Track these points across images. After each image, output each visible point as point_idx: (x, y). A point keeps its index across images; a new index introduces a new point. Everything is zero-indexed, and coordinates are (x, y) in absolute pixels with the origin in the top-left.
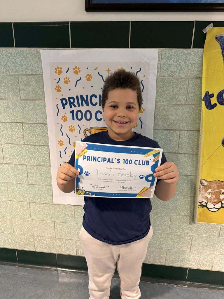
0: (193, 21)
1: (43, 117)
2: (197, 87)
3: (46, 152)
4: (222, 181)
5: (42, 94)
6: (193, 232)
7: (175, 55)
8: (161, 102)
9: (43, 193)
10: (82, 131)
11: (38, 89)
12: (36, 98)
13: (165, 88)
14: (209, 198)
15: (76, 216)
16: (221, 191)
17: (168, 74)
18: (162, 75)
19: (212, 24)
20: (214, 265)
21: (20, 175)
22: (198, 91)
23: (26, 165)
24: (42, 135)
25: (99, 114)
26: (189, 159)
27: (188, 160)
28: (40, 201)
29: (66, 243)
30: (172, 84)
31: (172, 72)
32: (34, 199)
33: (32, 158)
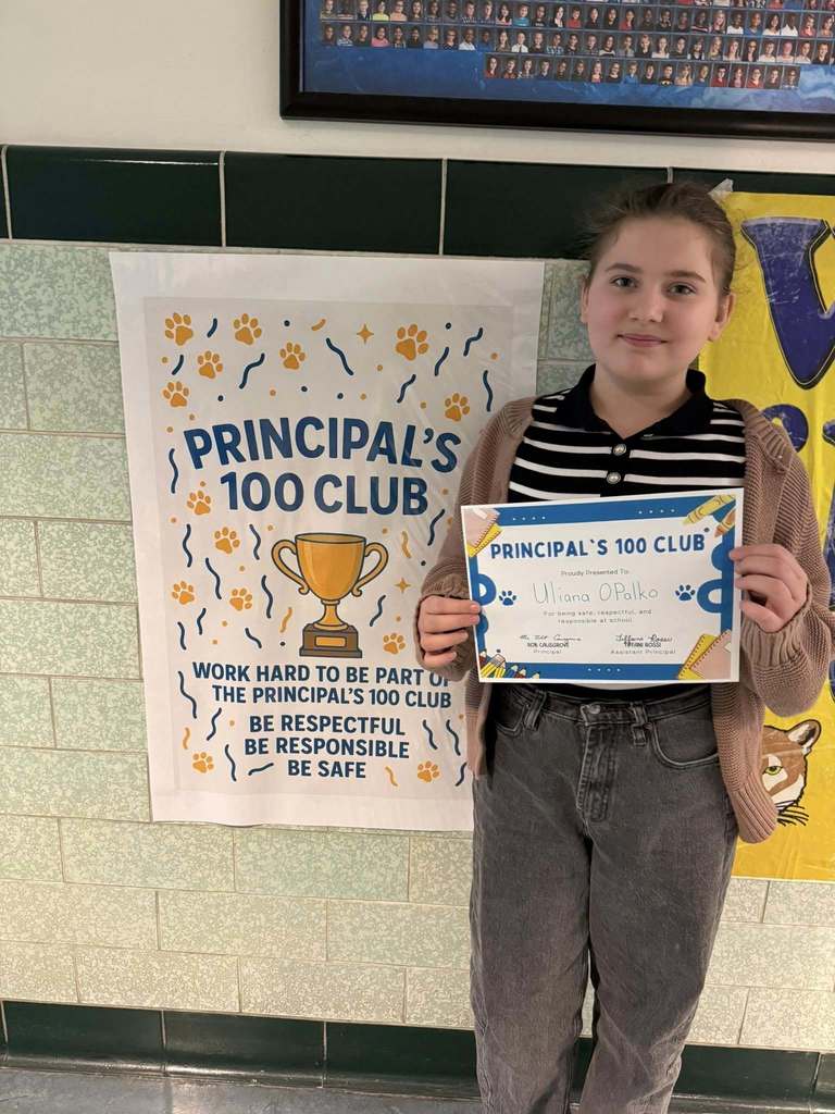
0: (665, 169)
1: (115, 495)
3: (127, 625)
4: (770, 726)
5: (112, 413)
9: (111, 780)
10: (265, 550)
11: (100, 395)
12: (90, 427)
15: (238, 865)
16: (767, 760)
17: (576, 351)
18: (556, 355)
19: (729, 182)
20: (747, 1027)
21: (22, 715)
23: (49, 678)
25: (329, 486)
28: (102, 812)
29: (201, 968)
32: (79, 804)
33: (72, 648)
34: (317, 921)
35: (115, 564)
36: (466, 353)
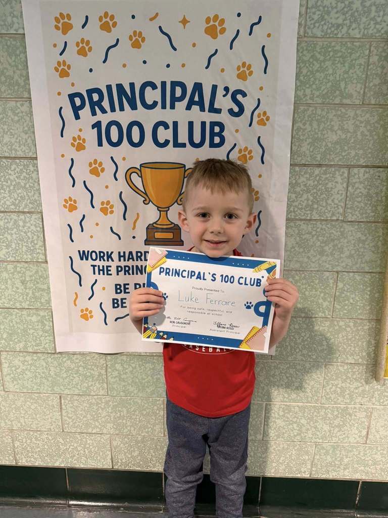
1: (26, 141)
3: (36, 227)
5: (23, 84)
6: (372, 399)
8: (308, 98)
9: (31, 327)
10: (121, 175)
11: (14, 72)
13: (317, 66)
15: (109, 378)
17: (322, 32)
18: (310, 34)
25: (161, 129)
26: (369, 234)
27: (365, 236)
28: (25, 347)
29: (88, 442)
30: (333, 56)
31: (333, 26)
32: (11, 342)
34: (158, 412)
35: (27, 186)
36: (250, 34)
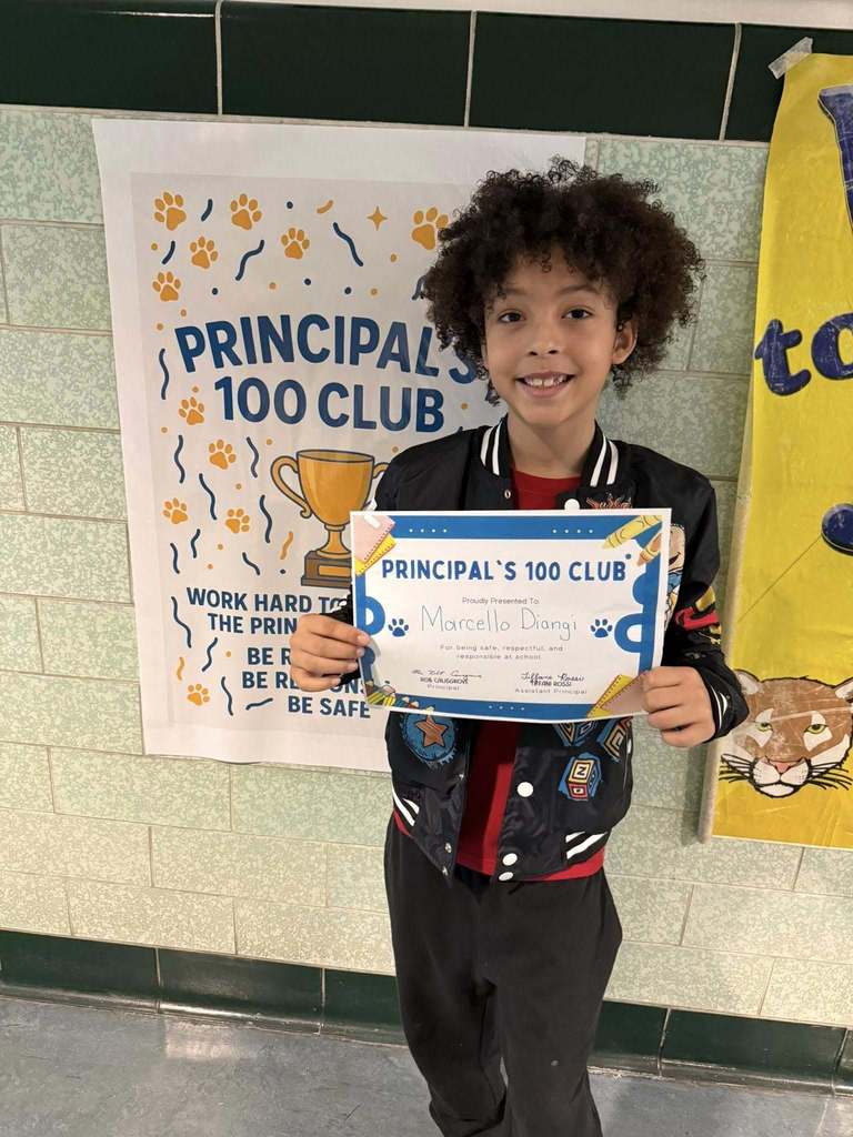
0: (732, 26)
1: (102, 400)
2: (736, 302)
3: (116, 545)
4: (816, 681)
5: (98, 307)
6: (693, 871)
7: (654, 163)
9: (102, 710)
10: (264, 467)
11: (84, 287)
12: (74, 323)
14: (761, 746)
15: (234, 803)
16: (810, 717)
19: (807, 42)
20: (770, 999)
21: (8, 637)
22: (738, 315)
23: (35, 598)
24: (97, 478)
25: (334, 396)
28: (92, 742)
29: (196, 907)
32: (68, 733)
33: (58, 567)
35: (102, 476)
